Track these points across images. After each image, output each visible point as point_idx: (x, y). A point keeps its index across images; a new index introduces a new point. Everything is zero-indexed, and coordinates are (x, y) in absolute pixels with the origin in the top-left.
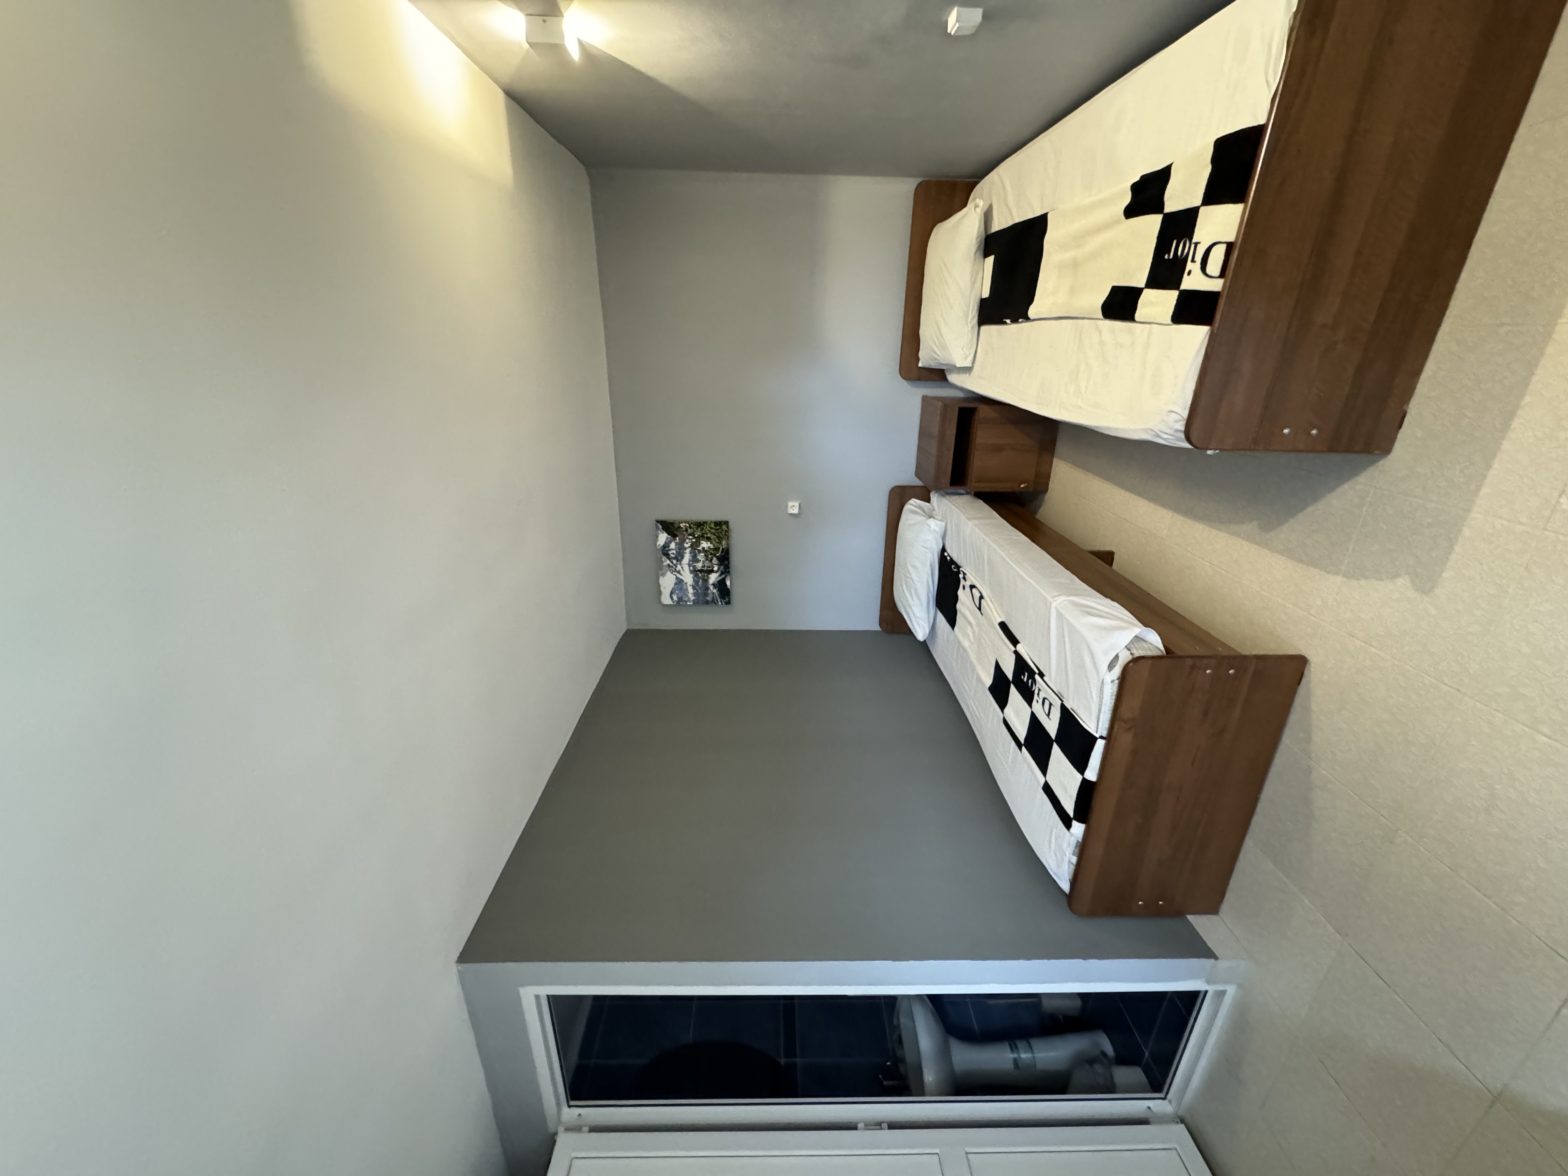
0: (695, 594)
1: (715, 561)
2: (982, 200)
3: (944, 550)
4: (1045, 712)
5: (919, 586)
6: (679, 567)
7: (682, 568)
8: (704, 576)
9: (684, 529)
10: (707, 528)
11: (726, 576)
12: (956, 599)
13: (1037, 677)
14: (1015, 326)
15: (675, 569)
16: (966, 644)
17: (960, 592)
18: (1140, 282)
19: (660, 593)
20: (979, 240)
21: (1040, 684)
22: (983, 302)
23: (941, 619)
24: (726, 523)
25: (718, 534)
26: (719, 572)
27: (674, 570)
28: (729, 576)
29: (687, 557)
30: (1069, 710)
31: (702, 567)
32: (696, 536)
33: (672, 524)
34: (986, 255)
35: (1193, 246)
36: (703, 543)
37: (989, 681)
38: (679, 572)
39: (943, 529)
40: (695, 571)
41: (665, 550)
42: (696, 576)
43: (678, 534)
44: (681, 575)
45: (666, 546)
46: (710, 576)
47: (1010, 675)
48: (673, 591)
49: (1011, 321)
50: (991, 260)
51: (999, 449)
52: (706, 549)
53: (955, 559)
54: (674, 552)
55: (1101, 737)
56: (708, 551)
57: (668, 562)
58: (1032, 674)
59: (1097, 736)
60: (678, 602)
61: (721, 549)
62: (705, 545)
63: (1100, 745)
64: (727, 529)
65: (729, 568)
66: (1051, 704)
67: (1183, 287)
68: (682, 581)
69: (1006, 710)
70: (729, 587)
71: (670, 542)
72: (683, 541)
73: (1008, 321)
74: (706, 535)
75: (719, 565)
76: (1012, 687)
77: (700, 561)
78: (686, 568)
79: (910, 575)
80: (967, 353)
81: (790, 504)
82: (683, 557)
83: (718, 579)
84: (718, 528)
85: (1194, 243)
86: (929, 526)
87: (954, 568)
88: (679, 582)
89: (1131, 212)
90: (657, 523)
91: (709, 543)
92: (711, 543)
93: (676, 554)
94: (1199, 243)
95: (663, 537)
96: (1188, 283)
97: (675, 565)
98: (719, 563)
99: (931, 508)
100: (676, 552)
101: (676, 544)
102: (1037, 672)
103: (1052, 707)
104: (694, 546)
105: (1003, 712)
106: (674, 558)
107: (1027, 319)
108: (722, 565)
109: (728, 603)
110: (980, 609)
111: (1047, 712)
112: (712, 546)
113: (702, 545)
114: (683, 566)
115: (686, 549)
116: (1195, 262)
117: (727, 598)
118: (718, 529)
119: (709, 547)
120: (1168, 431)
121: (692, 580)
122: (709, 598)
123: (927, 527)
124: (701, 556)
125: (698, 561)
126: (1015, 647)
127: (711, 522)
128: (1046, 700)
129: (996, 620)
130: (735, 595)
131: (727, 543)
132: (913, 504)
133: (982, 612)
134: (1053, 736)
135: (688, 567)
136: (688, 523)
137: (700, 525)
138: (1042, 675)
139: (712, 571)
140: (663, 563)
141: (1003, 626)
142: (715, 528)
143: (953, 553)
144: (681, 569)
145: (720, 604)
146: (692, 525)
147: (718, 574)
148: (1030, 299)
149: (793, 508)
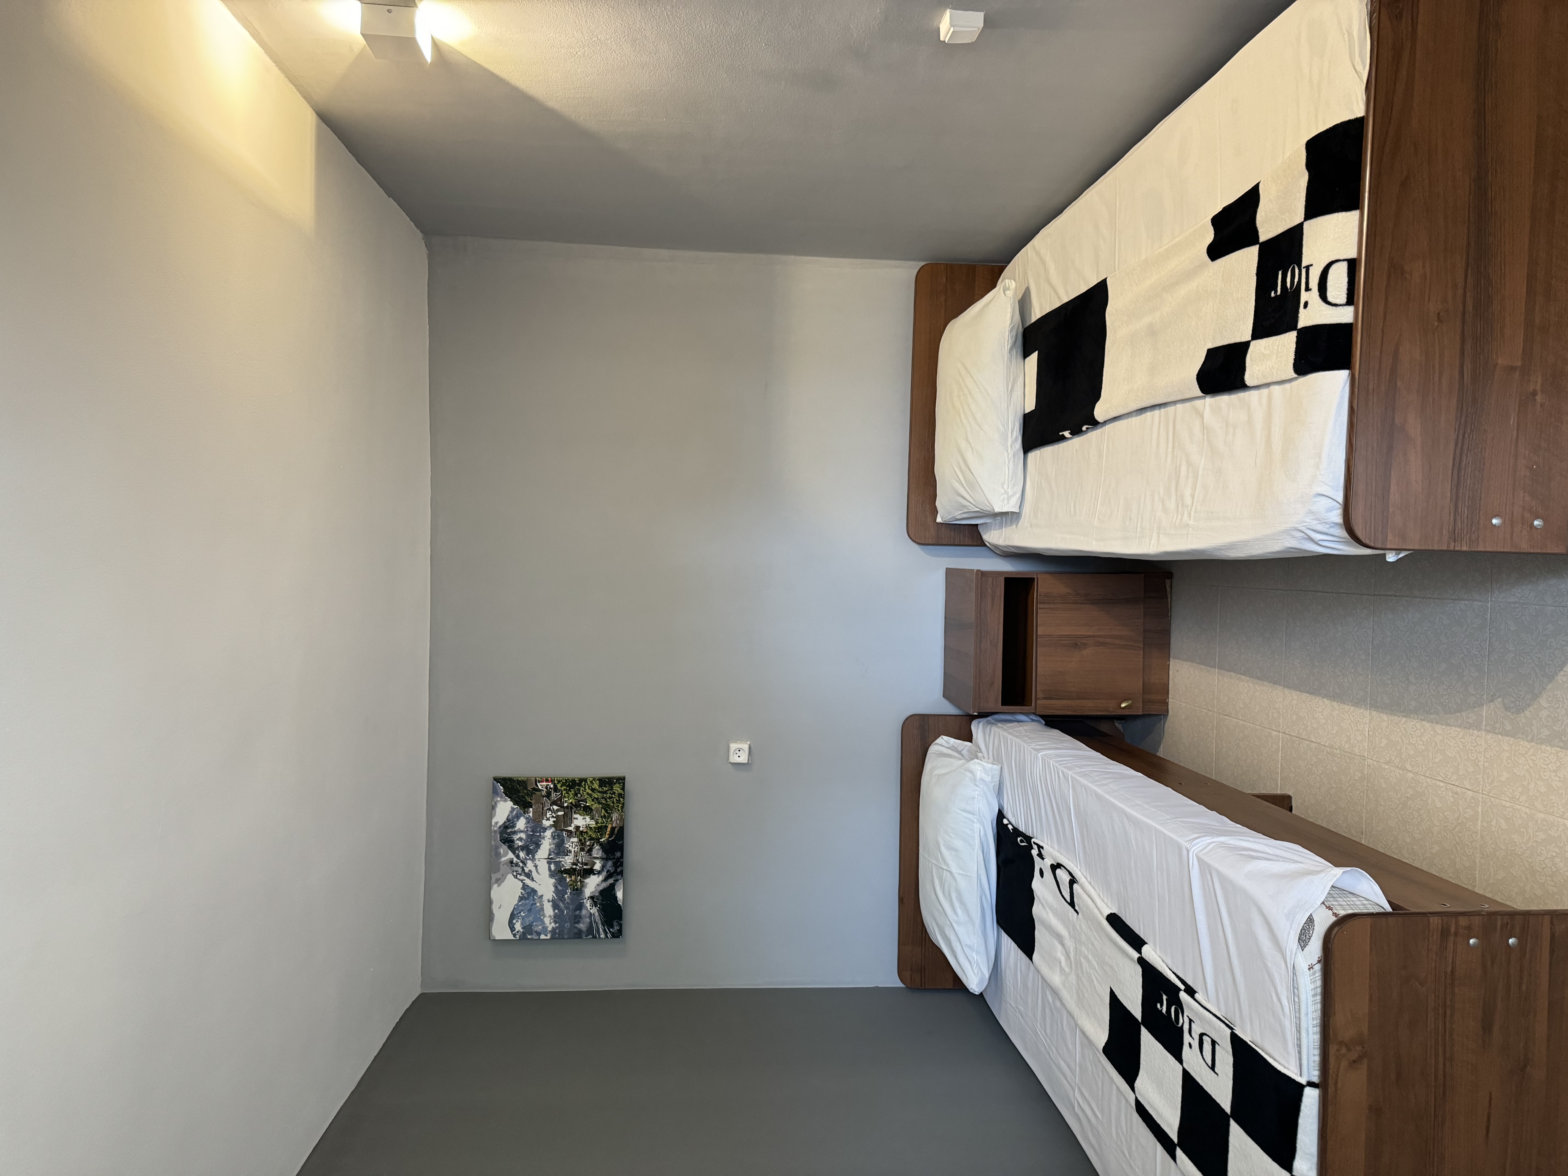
0: (556, 918)
1: (597, 852)
2: (1013, 281)
3: (1001, 815)
4: (1207, 1065)
5: (962, 883)
6: (530, 865)
7: (536, 866)
8: (576, 881)
9: (544, 793)
10: (585, 791)
11: (617, 881)
12: (1029, 898)
13: (1183, 996)
14: (1077, 441)
15: (522, 868)
16: (1056, 979)
17: (1037, 884)
18: (1244, 333)
19: (490, 917)
20: (1014, 333)
21: (1192, 1010)
22: (1027, 418)
23: (1009, 945)
24: (621, 780)
25: (606, 799)
26: (604, 874)
27: (520, 870)
28: (621, 881)
29: (547, 845)
30: (1247, 1043)
31: (574, 864)
32: (566, 805)
33: (523, 783)
34: (1026, 354)
35: (1304, 271)
36: (577, 819)
37: (1101, 1036)
38: (529, 875)
39: (997, 779)
40: (559, 873)
41: (506, 835)
42: (560, 881)
43: (533, 802)
44: (533, 880)
45: (509, 824)
46: (587, 881)
47: (1137, 1012)
48: (515, 913)
49: (1070, 433)
50: (1034, 356)
51: (1076, 644)
52: (581, 829)
53: (1022, 828)
54: (523, 835)
55: (1311, 1084)
56: (586, 832)
57: (511, 855)
58: (1172, 992)
59: (1303, 1081)
60: (523, 937)
61: (609, 829)
62: (581, 821)
63: (1311, 1099)
64: (621, 791)
65: (622, 865)
66: (1214, 1043)
67: (1301, 324)
68: (534, 891)
69: (1138, 1083)
70: (620, 903)
71: (518, 817)
72: (540, 815)
73: (1067, 434)
74: (583, 804)
75: (605, 859)
76: (1144, 1032)
77: (570, 852)
78: (543, 866)
79: (947, 865)
80: (1010, 492)
81: (733, 746)
82: (538, 846)
83: (601, 888)
84: (605, 789)
85: (1304, 268)
86: (972, 772)
87: (1022, 841)
88: (529, 894)
89: (1216, 251)
90: (495, 782)
91: (588, 818)
92: (592, 819)
93: (526, 841)
94: (1311, 265)
95: (504, 808)
96: (1306, 319)
97: (522, 862)
98: (605, 856)
99: (974, 748)
100: (528, 836)
101: (528, 820)
102: (1182, 987)
103: (1217, 1046)
104: (560, 825)
105: (1133, 1089)
106: (523, 848)
107: (1095, 423)
108: (611, 859)
109: (618, 934)
110: (1072, 904)
111: (1210, 1064)
112: (593, 823)
113: (576, 823)
114: (537, 862)
115: (545, 830)
116: (1310, 290)
117: (615, 923)
118: (606, 792)
119: (588, 827)
120: (1320, 528)
121: (553, 889)
122: (582, 926)
123: (969, 774)
124: (573, 843)
125: (567, 853)
126: (1140, 952)
127: (594, 779)
128: (1205, 1038)
129: (1101, 913)
130: (632, 920)
131: (621, 816)
132: (944, 744)
133: (1077, 908)
134: (1227, 1106)
135: (547, 865)
136: (552, 781)
137: (573, 784)
138: (1191, 992)
139: (590, 872)
140: (501, 857)
141: (1114, 920)
142: (600, 790)
143: (1016, 819)
144: (533, 869)
145: (603, 936)
146: (559, 786)
147: (601, 878)
148: (1096, 395)
149: (739, 753)
